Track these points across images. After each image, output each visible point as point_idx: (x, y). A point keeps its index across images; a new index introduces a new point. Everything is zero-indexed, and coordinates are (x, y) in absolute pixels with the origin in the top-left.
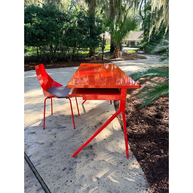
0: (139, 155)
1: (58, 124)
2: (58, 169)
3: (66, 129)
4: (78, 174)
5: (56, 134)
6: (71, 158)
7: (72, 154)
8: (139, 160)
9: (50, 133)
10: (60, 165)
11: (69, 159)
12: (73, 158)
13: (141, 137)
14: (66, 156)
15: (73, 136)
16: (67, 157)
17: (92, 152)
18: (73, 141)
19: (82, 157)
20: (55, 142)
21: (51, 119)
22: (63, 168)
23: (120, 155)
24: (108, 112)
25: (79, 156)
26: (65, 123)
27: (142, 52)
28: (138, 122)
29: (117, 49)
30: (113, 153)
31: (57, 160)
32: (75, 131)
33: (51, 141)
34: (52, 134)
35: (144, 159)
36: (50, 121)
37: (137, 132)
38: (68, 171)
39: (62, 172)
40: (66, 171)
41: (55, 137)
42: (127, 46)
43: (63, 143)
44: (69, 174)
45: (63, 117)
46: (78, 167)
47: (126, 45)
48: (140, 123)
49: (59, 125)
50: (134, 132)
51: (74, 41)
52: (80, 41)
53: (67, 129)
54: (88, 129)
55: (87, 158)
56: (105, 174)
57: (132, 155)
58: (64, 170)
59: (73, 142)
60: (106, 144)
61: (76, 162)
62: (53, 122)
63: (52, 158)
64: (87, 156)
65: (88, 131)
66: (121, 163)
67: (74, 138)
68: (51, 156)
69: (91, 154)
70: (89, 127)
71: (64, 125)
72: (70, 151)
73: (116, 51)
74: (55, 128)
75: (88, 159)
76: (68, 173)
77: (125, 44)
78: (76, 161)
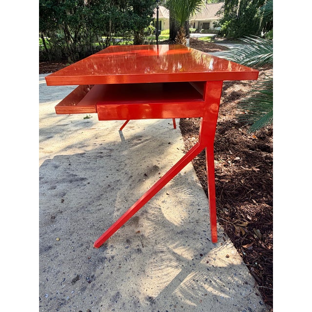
0: (238, 235)
1: (71, 173)
2: (61, 280)
3: (85, 183)
4: (106, 290)
5: (64, 194)
6: (92, 250)
7: (96, 239)
8: (237, 246)
9: (54, 192)
10: (68, 270)
11: (88, 252)
12: (97, 250)
13: (237, 192)
14: (82, 245)
15: (99, 198)
16: (84, 247)
17: (139, 232)
18: (98, 207)
19: (117, 247)
20: (62, 212)
21: (57, 164)
22: (72, 277)
23: (196, 236)
24: (169, 143)
25: (110, 244)
26: (85, 169)
27: (222, 40)
28: (229, 162)
29: (180, 33)
30: (182, 232)
31: (61, 257)
32: (104, 186)
33: (52, 211)
34: (57, 195)
35: (250, 243)
36: (56, 167)
37: (229, 182)
38: (84, 285)
39: (70, 287)
40: (79, 284)
41: (63, 201)
42: (197, 31)
43: (79, 214)
44: (87, 291)
45: (83, 157)
46: (107, 272)
47: (194, 30)
48: (232, 163)
49: (73, 175)
50: (222, 183)
51: (105, 19)
52: (116, 19)
53: (89, 183)
54: (131, 180)
55: (127, 248)
56: (167, 287)
57: (223, 236)
58: (74, 281)
59: (99, 210)
60: (168, 211)
61: (102, 260)
62: (60, 169)
63: (52, 252)
64: (128, 241)
65: (131, 185)
66: (201, 255)
67: (100, 202)
68: (50, 247)
69: (135, 236)
70: (131, 177)
71: (81, 175)
72: (92, 232)
73: (178, 37)
74: (63, 181)
75: (128, 250)
76: (83, 289)
77: (194, 28)
78: (103, 256)
